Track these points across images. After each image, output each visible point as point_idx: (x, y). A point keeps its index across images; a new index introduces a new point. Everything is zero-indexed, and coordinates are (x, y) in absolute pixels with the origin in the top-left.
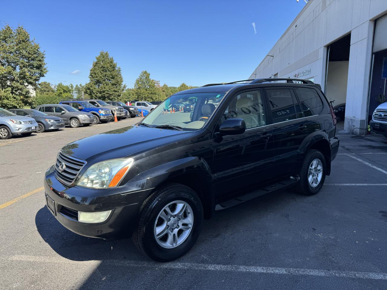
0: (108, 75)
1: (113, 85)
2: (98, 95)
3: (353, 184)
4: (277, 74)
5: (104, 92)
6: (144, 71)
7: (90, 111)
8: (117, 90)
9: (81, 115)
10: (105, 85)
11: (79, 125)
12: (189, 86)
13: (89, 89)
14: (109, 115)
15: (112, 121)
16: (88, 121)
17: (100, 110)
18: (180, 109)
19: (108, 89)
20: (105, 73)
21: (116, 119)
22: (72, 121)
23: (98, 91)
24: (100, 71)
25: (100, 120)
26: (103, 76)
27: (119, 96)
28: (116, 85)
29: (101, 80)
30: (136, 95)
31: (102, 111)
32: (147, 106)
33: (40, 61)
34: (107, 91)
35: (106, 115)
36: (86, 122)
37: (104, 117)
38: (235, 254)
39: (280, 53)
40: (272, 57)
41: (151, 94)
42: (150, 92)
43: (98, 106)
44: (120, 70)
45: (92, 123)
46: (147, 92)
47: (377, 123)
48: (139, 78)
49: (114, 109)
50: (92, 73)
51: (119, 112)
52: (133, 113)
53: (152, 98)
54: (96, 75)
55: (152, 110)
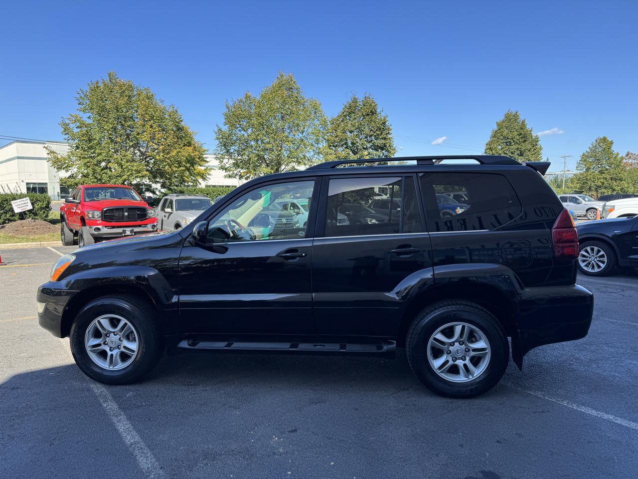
6: (602, 137)
32: (579, 203)
33: (385, 139)
41: (611, 179)
44: (539, 139)
48: (589, 150)
55: (587, 210)
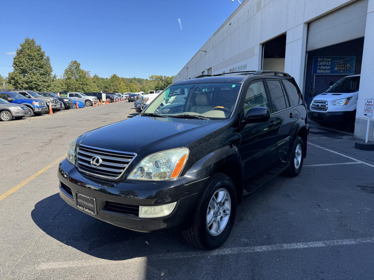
0: (36, 64)
1: (41, 74)
2: (24, 85)
3: (321, 165)
4: (211, 68)
5: (32, 83)
6: (74, 60)
7: (21, 103)
8: (46, 80)
9: (13, 107)
10: (33, 74)
11: (11, 118)
12: (120, 77)
13: (13, 79)
14: (43, 107)
15: (46, 114)
16: (22, 114)
17: (34, 101)
18: (115, 100)
19: (36, 80)
20: (32, 62)
21: (51, 111)
22: (2, 114)
23: (24, 81)
24: (25, 60)
25: (34, 112)
26: (30, 65)
27: (48, 86)
28: (45, 75)
29: (27, 69)
30: (65, 86)
31: (36, 103)
32: (81, 97)
34: (35, 81)
35: (40, 107)
36: (20, 115)
37: (39, 109)
38: (269, 234)
39: (213, 48)
40: (205, 52)
41: (82, 84)
42: (81, 83)
43: (29, 97)
44: (49, 59)
45: (26, 116)
46: (78, 83)
47: (315, 113)
48: (68, 68)
49: (48, 100)
50: (17, 62)
51: (54, 104)
52: (67, 104)
53: (83, 89)
54: (21, 63)
55: (86, 101)
